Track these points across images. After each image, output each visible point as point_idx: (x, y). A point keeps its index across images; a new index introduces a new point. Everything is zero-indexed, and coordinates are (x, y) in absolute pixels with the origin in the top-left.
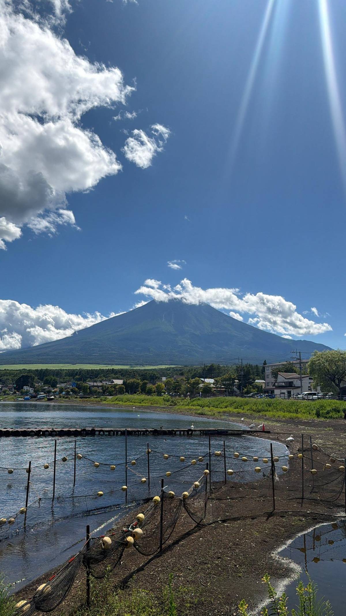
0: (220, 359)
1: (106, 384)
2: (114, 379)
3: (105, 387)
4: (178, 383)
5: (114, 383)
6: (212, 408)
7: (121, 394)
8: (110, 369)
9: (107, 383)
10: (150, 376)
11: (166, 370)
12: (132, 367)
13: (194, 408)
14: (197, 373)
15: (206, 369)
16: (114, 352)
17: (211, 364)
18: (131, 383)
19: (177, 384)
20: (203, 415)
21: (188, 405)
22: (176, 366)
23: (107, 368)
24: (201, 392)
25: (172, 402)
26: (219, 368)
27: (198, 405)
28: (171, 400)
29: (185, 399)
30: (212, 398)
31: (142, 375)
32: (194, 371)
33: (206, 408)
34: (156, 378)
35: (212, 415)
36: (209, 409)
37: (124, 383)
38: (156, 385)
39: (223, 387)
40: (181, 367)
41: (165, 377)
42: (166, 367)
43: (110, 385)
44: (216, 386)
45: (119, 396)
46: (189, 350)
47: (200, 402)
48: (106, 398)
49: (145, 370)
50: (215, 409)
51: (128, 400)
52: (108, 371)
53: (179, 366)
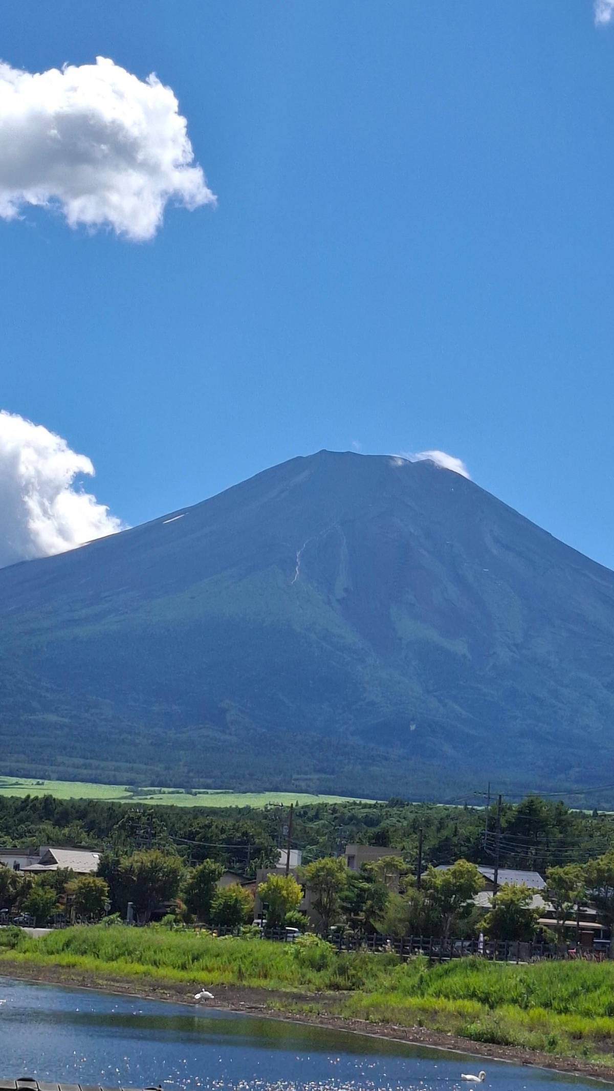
0: (562, 776)
1: (17, 867)
2: (54, 847)
3: (14, 882)
4: (369, 880)
5: (54, 867)
6: (541, 1010)
7: (90, 920)
8: (36, 798)
9: (22, 861)
10: (228, 841)
11: (300, 816)
12: (137, 793)
13: (452, 1005)
14: (455, 840)
15: (504, 824)
16: (52, 718)
17: (525, 800)
18: (141, 869)
19: (366, 885)
20: (499, 1043)
21: (419, 989)
22: (351, 800)
23: (21, 794)
24: (486, 932)
25: (342, 971)
26: (562, 821)
27: (473, 995)
28: (333, 959)
29: (405, 960)
30: (538, 965)
31: (191, 836)
32: (439, 830)
33: (510, 1013)
34: (257, 852)
35: (542, 1048)
36: (524, 1017)
37: (104, 870)
38: (263, 886)
39: (591, 912)
40: (370, 806)
41: (296, 851)
42: (301, 804)
43: (36, 872)
44: (558, 905)
45: (79, 930)
46: (413, 727)
47: (479, 981)
48: (16, 935)
49: (199, 812)
50: (556, 1019)
51: (125, 951)
52: (23, 809)
53: (364, 801)
